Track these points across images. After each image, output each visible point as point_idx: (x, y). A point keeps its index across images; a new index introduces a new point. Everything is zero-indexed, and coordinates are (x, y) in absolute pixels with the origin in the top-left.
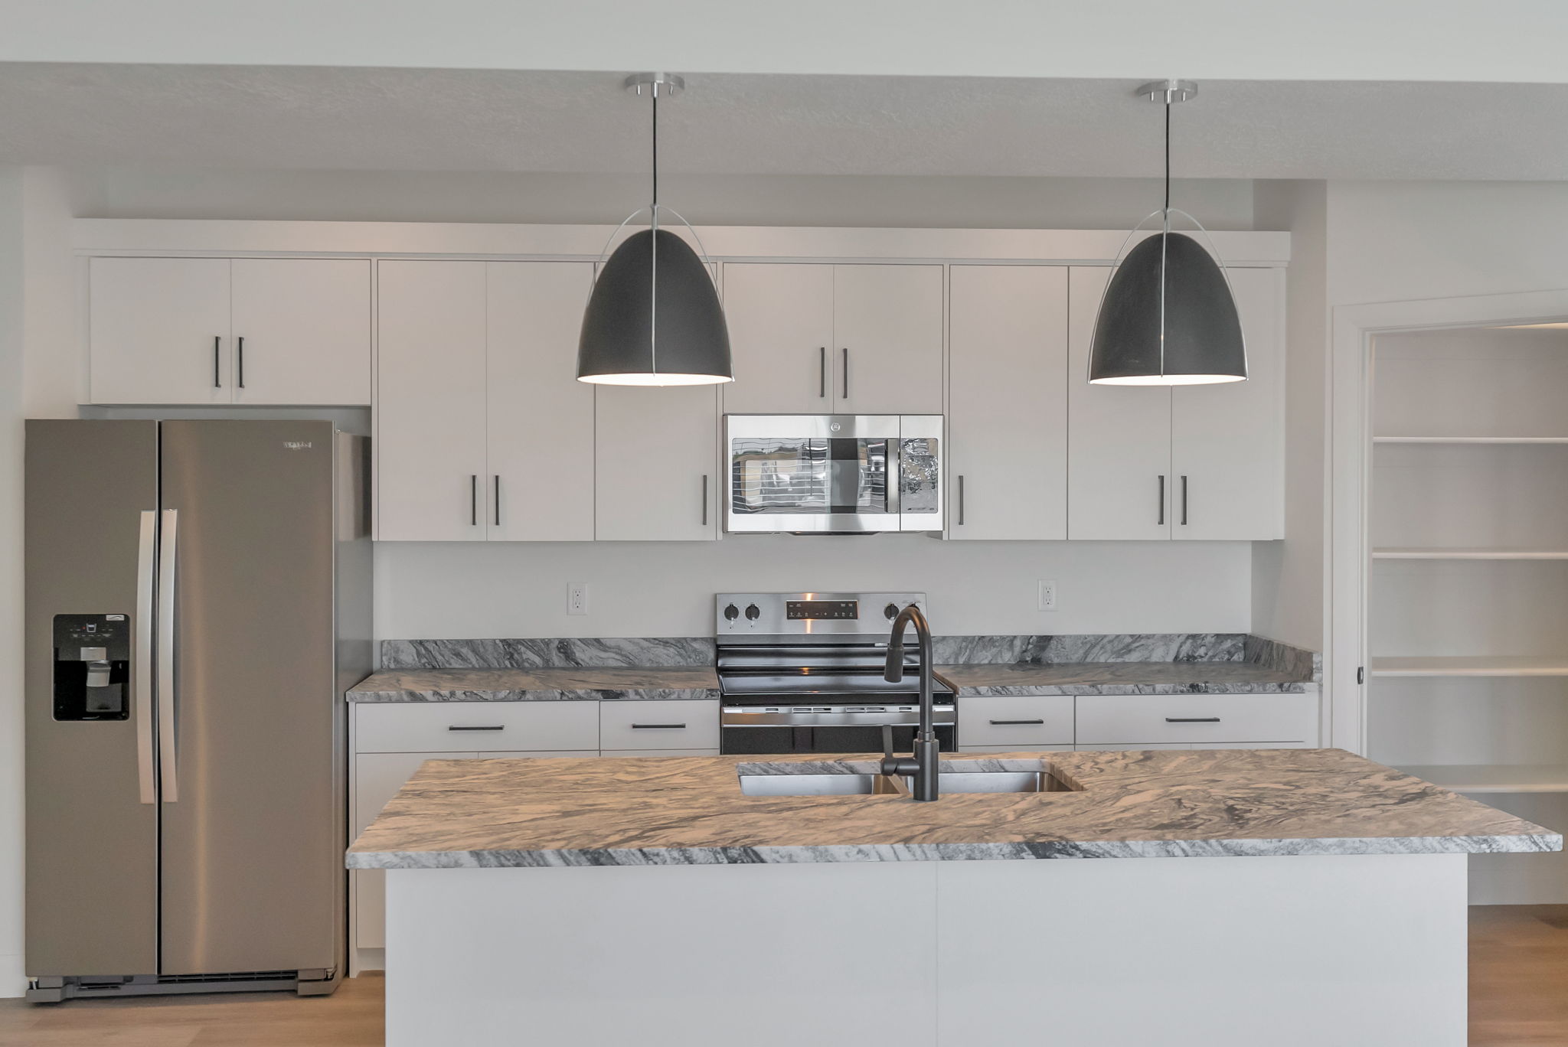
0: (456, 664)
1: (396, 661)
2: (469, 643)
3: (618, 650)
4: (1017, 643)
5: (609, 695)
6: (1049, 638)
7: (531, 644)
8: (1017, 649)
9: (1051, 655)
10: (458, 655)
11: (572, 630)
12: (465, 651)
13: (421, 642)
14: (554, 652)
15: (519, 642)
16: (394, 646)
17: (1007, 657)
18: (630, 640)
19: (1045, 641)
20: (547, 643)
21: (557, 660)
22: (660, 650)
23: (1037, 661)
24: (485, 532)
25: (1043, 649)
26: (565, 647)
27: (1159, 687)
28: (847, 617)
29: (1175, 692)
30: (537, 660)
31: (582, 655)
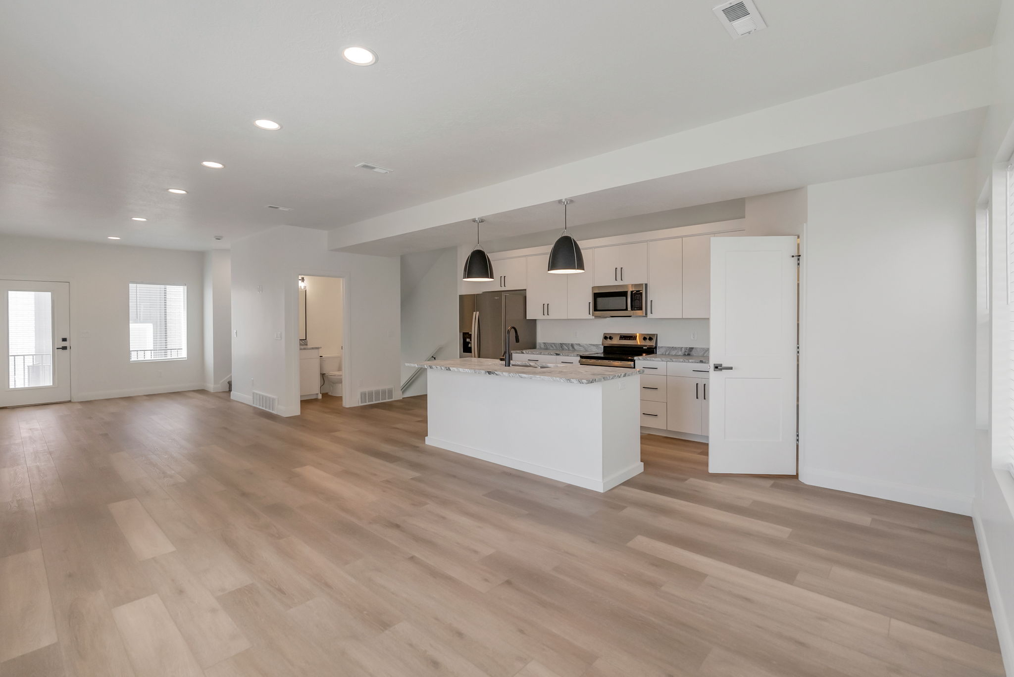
0: (551, 348)
1: (540, 347)
2: (554, 343)
3: (583, 346)
4: (683, 349)
5: (557, 354)
6: (692, 348)
7: (565, 344)
8: (683, 351)
9: (693, 353)
10: (552, 346)
11: (574, 341)
12: (553, 346)
13: (545, 343)
14: (570, 347)
15: (563, 344)
16: (540, 344)
17: (680, 353)
18: (586, 344)
19: (691, 349)
20: (569, 344)
21: (571, 348)
22: (592, 347)
23: (689, 355)
24: (546, 317)
25: (691, 351)
26: (572, 345)
27: (690, 361)
28: (634, 340)
29: (695, 362)
30: (567, 348)
31: (576, 347)
